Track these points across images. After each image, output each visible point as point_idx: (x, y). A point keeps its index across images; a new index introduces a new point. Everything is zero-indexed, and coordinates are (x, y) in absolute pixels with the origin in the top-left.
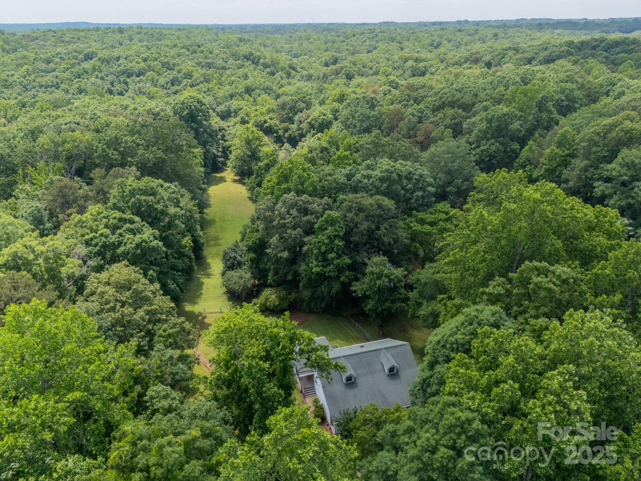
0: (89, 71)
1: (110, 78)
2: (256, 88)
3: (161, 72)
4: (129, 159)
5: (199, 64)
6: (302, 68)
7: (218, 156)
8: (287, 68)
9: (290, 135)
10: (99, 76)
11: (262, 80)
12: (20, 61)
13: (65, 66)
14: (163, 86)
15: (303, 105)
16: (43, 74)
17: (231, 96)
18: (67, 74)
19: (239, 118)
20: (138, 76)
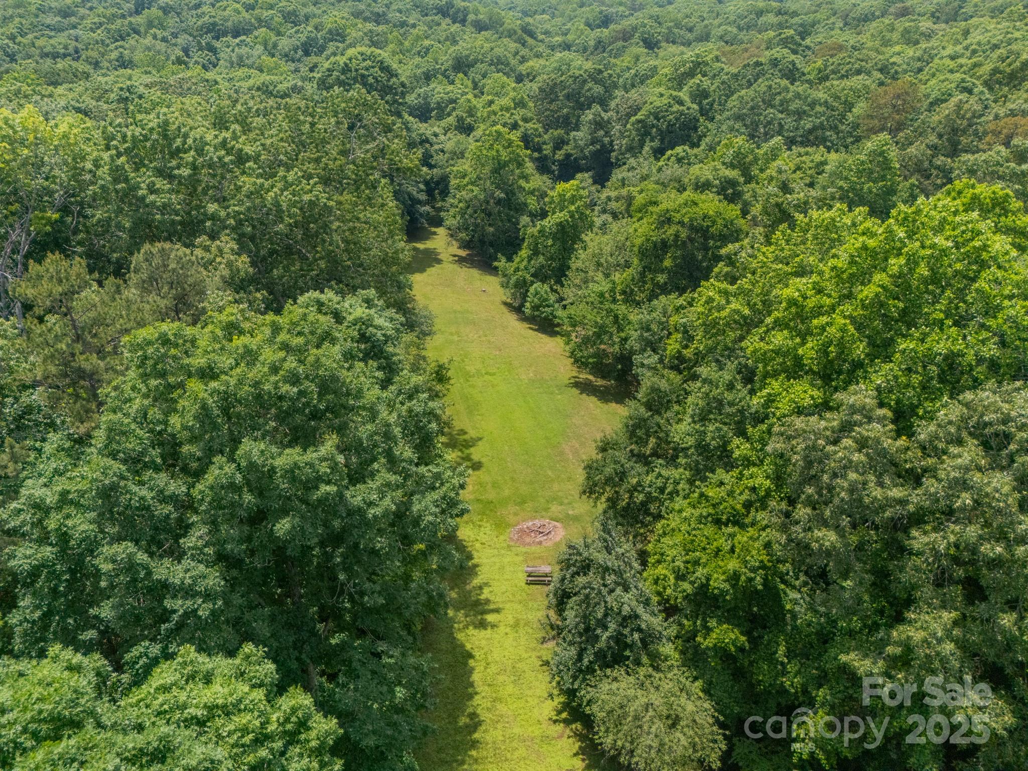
0: (142, 30)
1: (183, 39)
2: (476, 61)
3: (282, 30)
4: (212, 208)
5: (357, 14)
6: (545, 33)
7: (420, 202)
8: (520, 32)
9: (568, 156)
10: (159, 37)
11: (487, 46)
12: (10, 11)
13: (96, 20)
14: (286, 56)
15: (598, 89)
16: (53, 34)
17: (428, 77)
18: (99, 34)
19: (451, 120)
20: (236, 34)
